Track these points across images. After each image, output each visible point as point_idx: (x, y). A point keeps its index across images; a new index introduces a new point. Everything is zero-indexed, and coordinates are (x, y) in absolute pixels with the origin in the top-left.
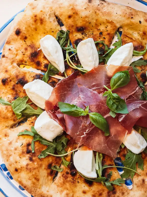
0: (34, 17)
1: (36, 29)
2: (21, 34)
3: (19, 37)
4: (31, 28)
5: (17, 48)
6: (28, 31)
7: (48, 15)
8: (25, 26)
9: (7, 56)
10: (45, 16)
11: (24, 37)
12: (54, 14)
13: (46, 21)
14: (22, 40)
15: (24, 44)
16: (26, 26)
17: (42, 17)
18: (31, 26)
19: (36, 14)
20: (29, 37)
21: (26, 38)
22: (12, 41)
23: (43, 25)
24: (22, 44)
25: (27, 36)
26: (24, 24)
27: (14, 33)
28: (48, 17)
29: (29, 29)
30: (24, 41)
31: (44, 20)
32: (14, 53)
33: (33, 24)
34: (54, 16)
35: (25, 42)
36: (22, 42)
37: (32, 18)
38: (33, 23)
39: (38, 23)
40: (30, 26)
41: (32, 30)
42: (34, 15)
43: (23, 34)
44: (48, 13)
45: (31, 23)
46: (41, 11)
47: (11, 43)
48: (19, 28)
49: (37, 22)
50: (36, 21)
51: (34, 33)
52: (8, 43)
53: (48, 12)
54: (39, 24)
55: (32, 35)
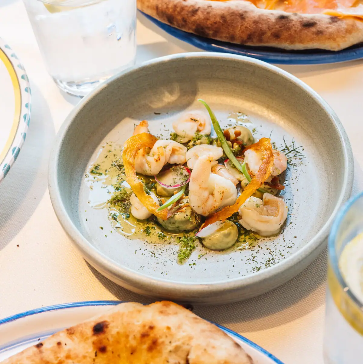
0: (147, 327)
1: (133, 352)
2: (102, 336)
3: (95, 338)
4: (127, 342)
5: (72, 354)
6: (118, 342)
7: (174, 344)
8: (120, 329)
9: (44, 351)
10: (167, 342)
11: (102, 346)
12: (186, 354)
13: (160, 352)
14: (94, 348)
15: (90, 357)
16: (122, 331)
17: (160, 340)
18: (131, 338)
19: (155, 324)
20: (109, 354)
21: (103, 350)
22: (78, 335)
23: (150, 355)
24: (87, 354)
25: (109, 349)
26: (123, 324)
27: (93, 324)
28: (170, 348)
29: (123, 339)
30: (96, 353)
31: (158, 348)
32: (59, 355)
33: (135, 338)
34: (184, 356)
35: (96, 356)
36: (90, 350)
37: (144, 326)
38: (138, 336)
39: (145, 344)
40: (127, 336)
41: (126, 347)
42: (151, 322)
43: (105, 338)
44: (175, 342)
45: (134, 333)
46: (169, 328)
47: (74, 336)
48: (107, 324)
49: (146, 339)
50: (144, 336)
51: (124, 355)
52: (70, 332)
53: (179, 340)
54: (145, 347)
55: (119, 356)
